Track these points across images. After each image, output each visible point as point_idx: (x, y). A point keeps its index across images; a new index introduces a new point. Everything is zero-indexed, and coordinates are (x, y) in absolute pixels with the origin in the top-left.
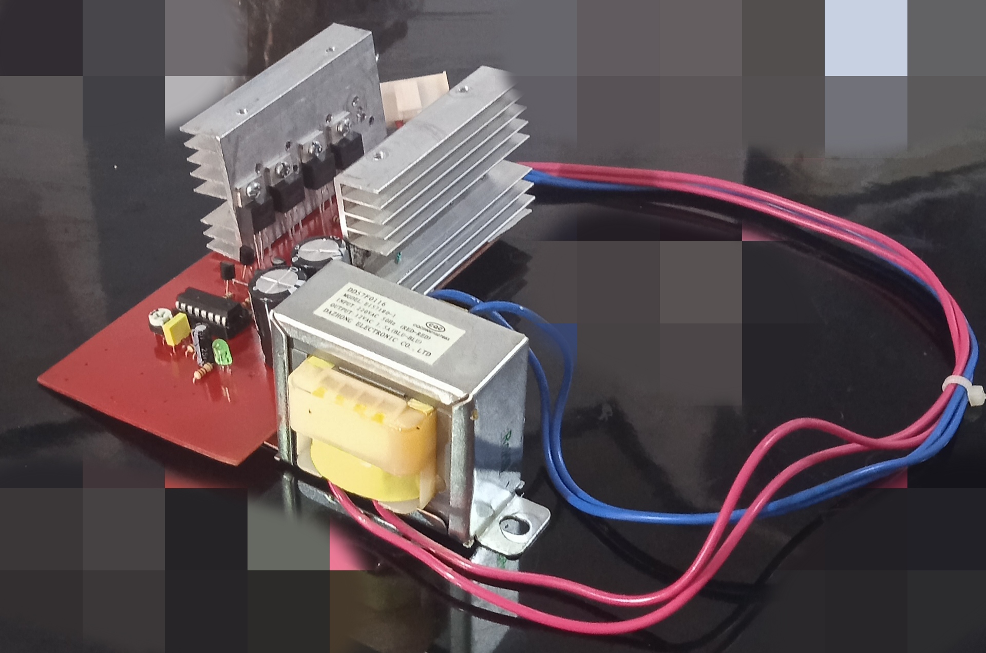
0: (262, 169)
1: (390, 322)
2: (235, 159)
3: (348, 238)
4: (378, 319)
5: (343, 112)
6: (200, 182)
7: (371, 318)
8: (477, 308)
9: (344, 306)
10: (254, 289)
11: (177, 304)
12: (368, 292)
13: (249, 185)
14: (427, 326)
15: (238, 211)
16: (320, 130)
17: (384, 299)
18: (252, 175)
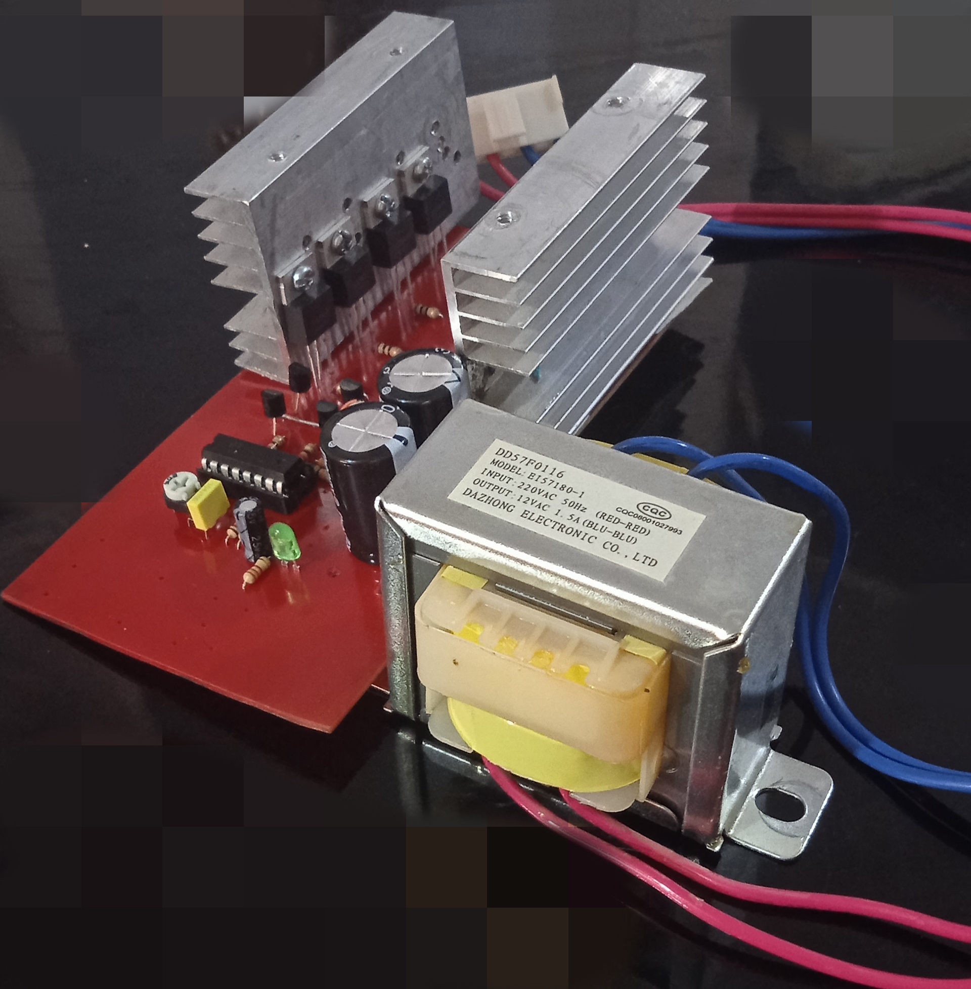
0: (312, 245)
1: (578, 506)
2: (273, 231)
3: (463, 350)
4: (556, 503)
5: (419, 148)
6: (218, 269)
7: (545, 501)
8: (704, 466)
9: (496, 481)
10: (330, 445)
11: (204, 461)
12: (532, 455)
13: (295, 271)
14: (640, 510)
15: (282, 311)
16: (389, 176)
17: (561, 466)
18: (298, 254)
